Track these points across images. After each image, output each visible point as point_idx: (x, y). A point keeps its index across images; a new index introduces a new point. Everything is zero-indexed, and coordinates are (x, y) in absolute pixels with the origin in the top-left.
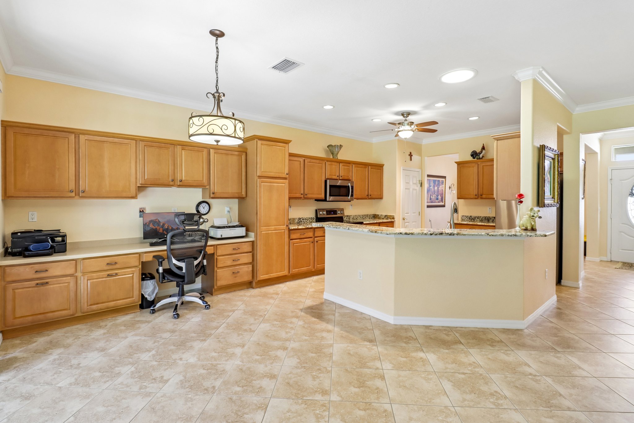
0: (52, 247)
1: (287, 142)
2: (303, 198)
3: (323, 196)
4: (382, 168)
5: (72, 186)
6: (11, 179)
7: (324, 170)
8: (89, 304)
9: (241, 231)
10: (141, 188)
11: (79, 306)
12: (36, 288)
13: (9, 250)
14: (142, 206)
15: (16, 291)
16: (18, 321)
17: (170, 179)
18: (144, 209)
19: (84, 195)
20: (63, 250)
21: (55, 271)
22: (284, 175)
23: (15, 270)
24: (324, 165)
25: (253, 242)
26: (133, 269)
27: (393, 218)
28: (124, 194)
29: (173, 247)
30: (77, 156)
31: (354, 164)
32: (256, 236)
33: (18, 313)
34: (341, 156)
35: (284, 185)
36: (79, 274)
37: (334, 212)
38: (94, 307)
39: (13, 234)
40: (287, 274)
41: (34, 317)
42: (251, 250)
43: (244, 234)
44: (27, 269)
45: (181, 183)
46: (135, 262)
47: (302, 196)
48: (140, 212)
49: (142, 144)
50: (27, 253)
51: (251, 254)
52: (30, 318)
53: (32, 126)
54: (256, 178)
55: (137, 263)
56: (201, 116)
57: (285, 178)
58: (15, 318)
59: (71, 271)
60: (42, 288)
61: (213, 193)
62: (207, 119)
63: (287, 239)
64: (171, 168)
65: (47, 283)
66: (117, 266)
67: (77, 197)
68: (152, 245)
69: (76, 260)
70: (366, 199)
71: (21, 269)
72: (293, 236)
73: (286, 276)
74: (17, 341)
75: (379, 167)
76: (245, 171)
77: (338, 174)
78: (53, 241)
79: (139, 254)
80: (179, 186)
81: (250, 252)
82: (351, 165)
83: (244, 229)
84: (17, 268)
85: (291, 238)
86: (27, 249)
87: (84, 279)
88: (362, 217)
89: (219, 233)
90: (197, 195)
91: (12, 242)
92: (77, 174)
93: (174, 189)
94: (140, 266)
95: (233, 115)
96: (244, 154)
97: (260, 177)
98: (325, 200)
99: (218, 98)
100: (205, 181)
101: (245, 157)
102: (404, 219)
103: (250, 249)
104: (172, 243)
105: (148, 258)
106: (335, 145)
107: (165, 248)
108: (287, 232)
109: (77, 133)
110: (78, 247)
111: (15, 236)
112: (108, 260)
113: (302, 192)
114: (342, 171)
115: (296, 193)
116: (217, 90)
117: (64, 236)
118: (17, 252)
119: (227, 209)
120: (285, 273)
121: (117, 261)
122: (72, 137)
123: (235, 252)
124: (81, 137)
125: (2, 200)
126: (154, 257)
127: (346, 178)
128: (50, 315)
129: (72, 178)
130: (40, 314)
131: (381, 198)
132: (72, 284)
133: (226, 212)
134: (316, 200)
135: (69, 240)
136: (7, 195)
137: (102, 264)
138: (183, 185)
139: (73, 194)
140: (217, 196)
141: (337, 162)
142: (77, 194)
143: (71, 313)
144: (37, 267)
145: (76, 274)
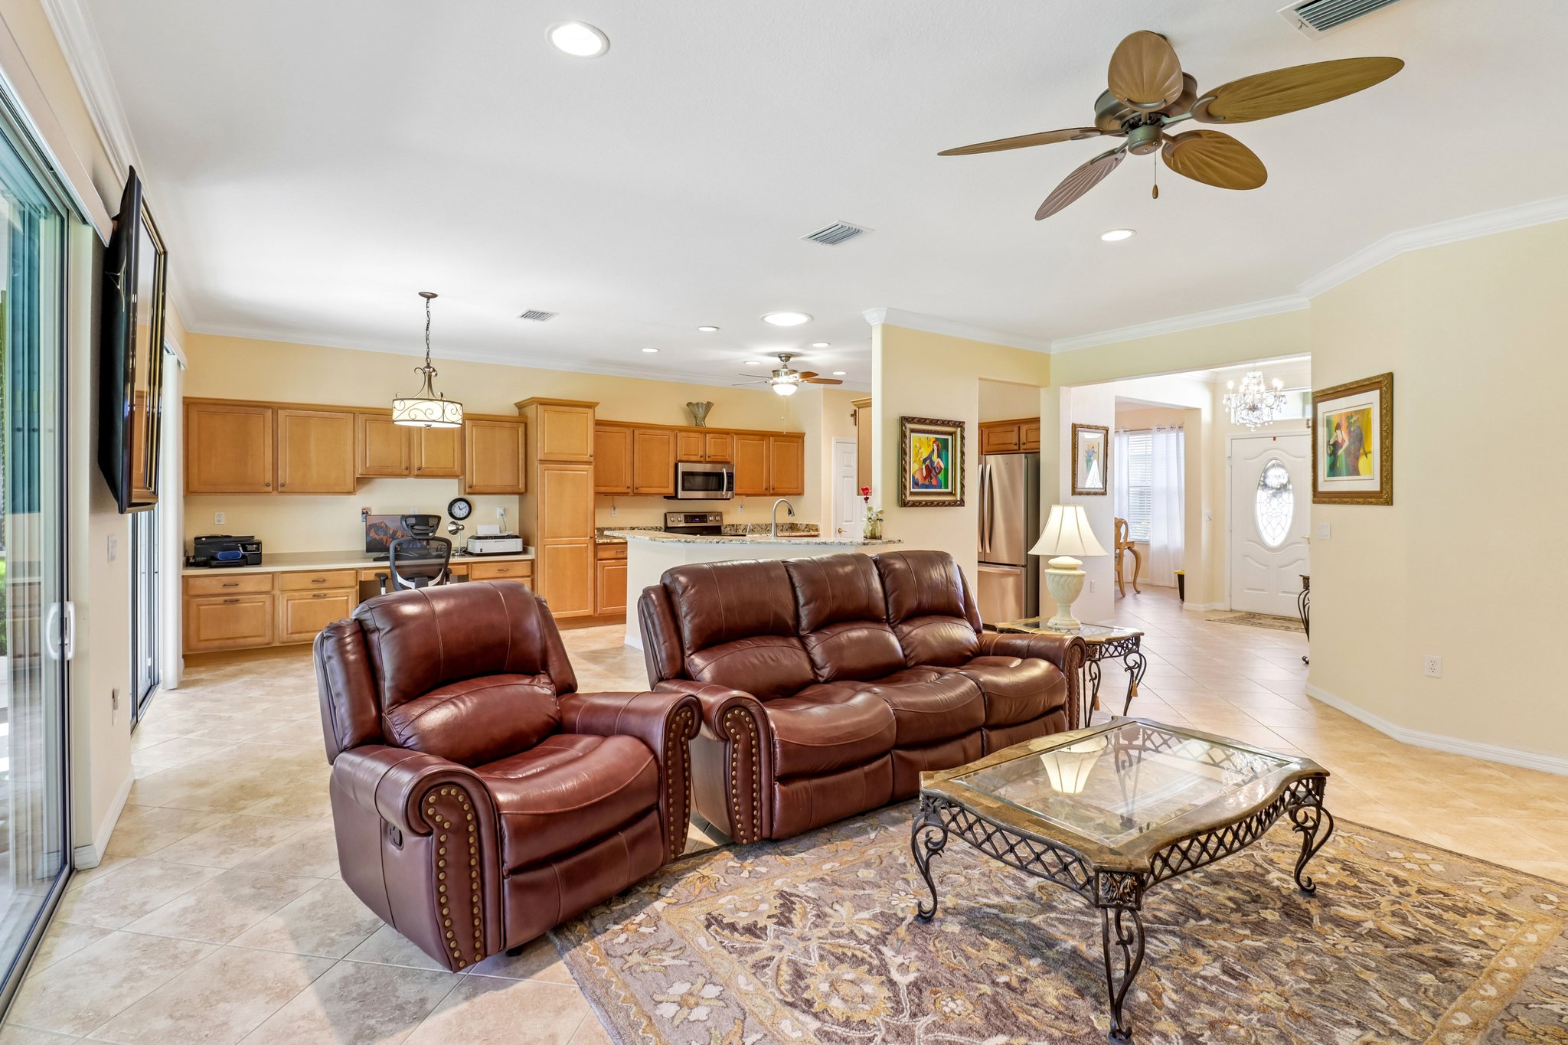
0: (244, 557)
1: (591, 406)
2: (631, 494)
3: (671, 490)
4: (800, 440)
5: (269, 478)
6: (194, 470)
7: (672, 445)
8: (290, 632)
9: (516, 545)
10: (362, 481)
11: (276, 633)
12: (224, 606)
13: (191, 560)
14: (367, 505)
15: (201, 607)
16: (203, 645)
17: (403, 467)
18: (370, 509)
19: (283, 489)
20: (258, 562)
21: (248, 585)
22: (586, 458)
23: (199, 582)
24: (672, 439)
25: (532, 561)
26: (348, 590)
27: (817, 530)
28: (337, 489)
29: (398, 563)
30: (275, 438)
31: (736, 434)
32: (537, 553)
33: (204, 635)
34: (712, 422)
35: (587, 472)
36: (276, 592)
37: (703, 517)
38: (297, 637)
39: (196, 539)
40: (592, 614)
41: (222, 642)
42: (529, 574)
43: (520, 549)
44: (214, 582)
45: (420, 472)
46: (350, 580)
47: (629, 490)
48: (363, 513)
49: (361, 419)
50: (214, 563)
51: (530, 579)
52: (217, 643)
53: (218, 402)
54: (536, 463)
55: (353, 583)
56: (402, 399)
57: (588, 463)
58: (200, 641)
59: (267, 587)
60: (231, 606)
61: (470, 487)
62: (409, 403)
63: (591, 559)
64: (405, 450)
65: (237, 600)
66: (325, 585)
67: (275, 492)
68: (376, 560)
69: (273, 574)
70: (765, 495)
71: (207, 581)
72: (601, 555)
73: (590, 616)
74: (203, 669)
75: (796, 439)
76: (523, 451)
77: (701, 453)
78: (245, 549)
79: (357, 571)
80: (417, 476)
81: (529, 576)
82: (729, 438)
83: (519, 541)
84: (202, 579)
85: (599, 557)
86: (214, 558)
87: (283, 599)
88: (764, 527)
89: (477, 547)
90: (450, 489)
91: (196, 549)
92: (275, 462)
93: (411, 481)
94: (358, 587)
95: (442, 396)
96: (523, 425)
97: (542, 461)
98: (675, 497)
99: (429, 372)
100: (457, 469)
101: (523, 430)
102: (840, 532)
103: (527, 572)
104: (397, 557)
105: (369, 576)
106: (697, 404)
107: (387, 564)
108: (591, 547)
109: (274, 408)
110: (276, 559)
111: (199, 541)
112: (314, 576)
113: (629, 484)
114: (711, 447)
115: (616, 486)
116: (428, 364)
117: (259, 544)
118: (201, 562)
119: (499, 511)
120: (588, 611)
121: (326, 578)
122: (269, 413)
123: (502, 575)
124: (281, 413)
125: (184, 496)
126: (377, 575)
127: (719, 459)
128: (241, 641)
129: (269, 466)
130: (228, 639)
131: (800, 494)
132: (268, 604)
133: (498, 516)
134: (665, 497)
135: (265, 551)
136: (190, 490)
137: (306, 581)
138: (423, 474)
139: (270, 489)
140: (477, 489)
141: (701, 433)
142: (275, 488)
143: (267, 641)
144: (225, 580)
145: (273, 592)
